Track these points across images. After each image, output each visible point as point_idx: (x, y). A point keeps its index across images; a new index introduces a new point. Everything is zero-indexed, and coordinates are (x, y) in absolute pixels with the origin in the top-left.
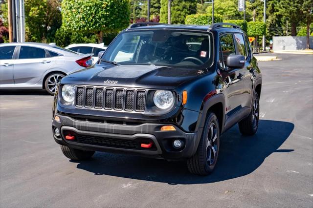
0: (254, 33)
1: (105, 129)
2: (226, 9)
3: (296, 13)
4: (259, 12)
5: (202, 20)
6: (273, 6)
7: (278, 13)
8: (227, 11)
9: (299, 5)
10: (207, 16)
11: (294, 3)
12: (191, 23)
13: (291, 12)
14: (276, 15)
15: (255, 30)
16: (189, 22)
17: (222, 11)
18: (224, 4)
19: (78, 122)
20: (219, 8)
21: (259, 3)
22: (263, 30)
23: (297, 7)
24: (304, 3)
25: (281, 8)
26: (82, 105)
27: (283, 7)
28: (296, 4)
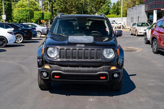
0: (46, 18)
1: (81, 71)
2: (26, 5)
3: (64, 8)
4: (45, 7)
5: (23, 11)
6: (52, 5)
7: (55, 8)
8: (26, 6)
9: (66, 5)
10: (26, 9)
11: (63, 4)
12: (17, 12)
13: (62, 8)
14: (54, 9)
15: (46, 17)
16: (16, 12)
17: (24, 6)
18: (25, 3)
19: (63, 68)
20: (22, 5)
21: (45, 3)
22: (50, 17)
23: (65, 5)
24: (68, 4)
25: (57, 6)
26: (63, 58)
27: (58, 5)
28: (64, 4)
